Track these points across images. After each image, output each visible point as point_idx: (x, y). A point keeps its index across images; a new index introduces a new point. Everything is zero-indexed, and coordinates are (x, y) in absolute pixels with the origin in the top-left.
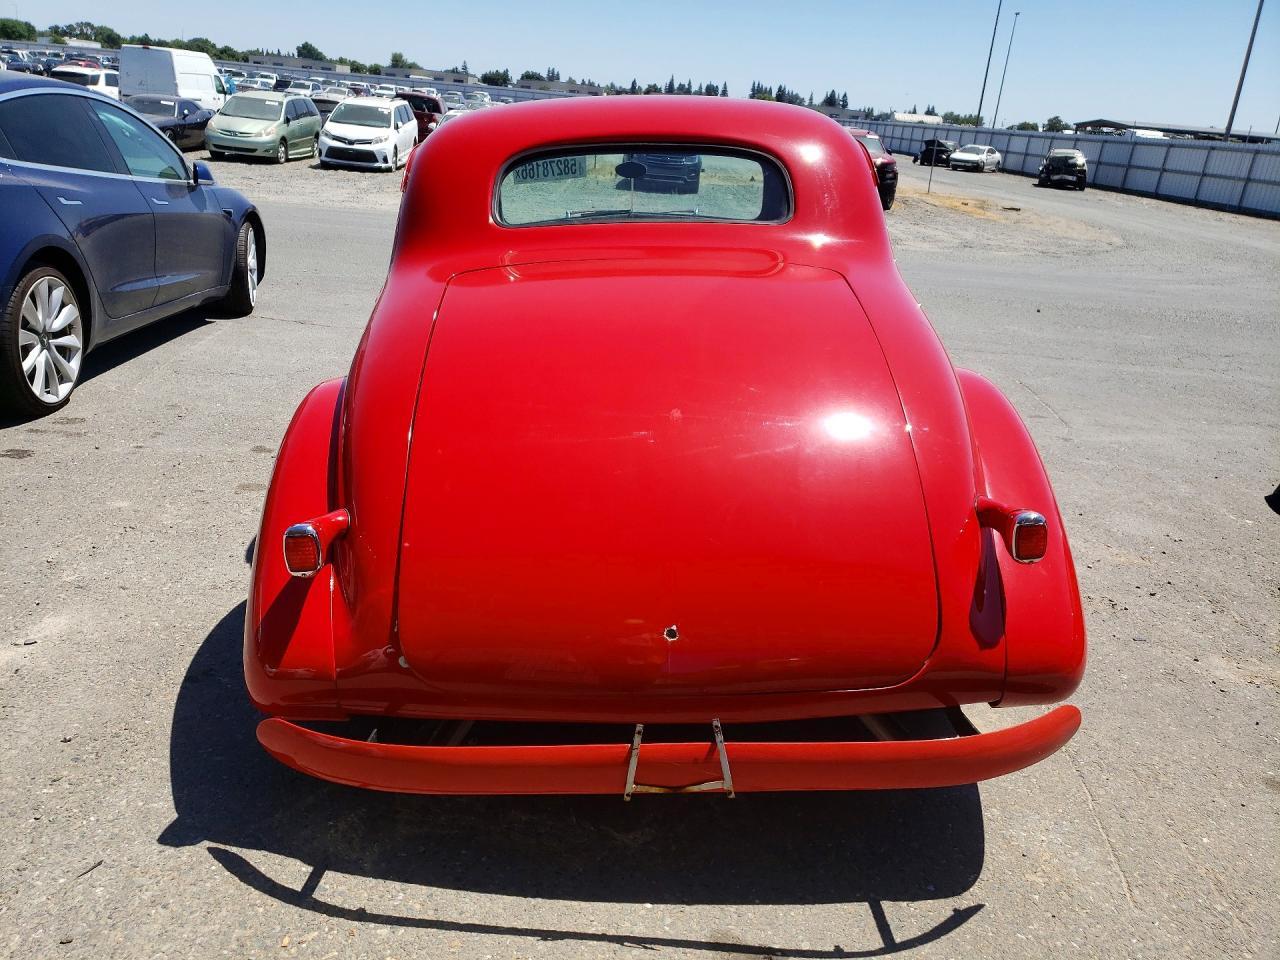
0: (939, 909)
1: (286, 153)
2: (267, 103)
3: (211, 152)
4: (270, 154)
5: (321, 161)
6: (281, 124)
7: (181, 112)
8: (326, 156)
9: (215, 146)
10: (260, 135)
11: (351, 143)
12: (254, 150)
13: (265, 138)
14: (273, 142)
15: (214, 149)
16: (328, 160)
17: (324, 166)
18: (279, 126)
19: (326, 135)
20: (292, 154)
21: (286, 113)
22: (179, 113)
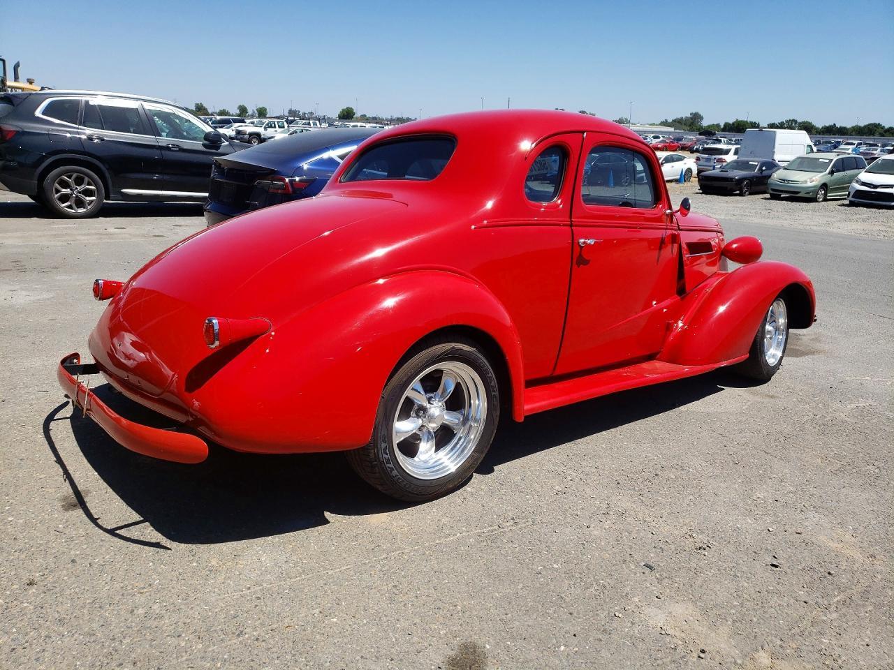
0: (156, 536)
1: (825, 195)
2: (820, 160)
3: (770, 194)
4: (810, 195)
5: (850, 201)
6: (825, 175)
7: (760, 169)
8: (852, 197)
9: (773, 190)
10: (806, 182)
11: (876, 187)
12: (798, 193)
13: (809, 184)
14: (815, 187)
15: (772, 192)
16: (853, 199)
17: (852, 204)
18: (823, 176)
19: (857, 182)
20: (830, 195)
21: (832, 167)
22: (759, 170)
